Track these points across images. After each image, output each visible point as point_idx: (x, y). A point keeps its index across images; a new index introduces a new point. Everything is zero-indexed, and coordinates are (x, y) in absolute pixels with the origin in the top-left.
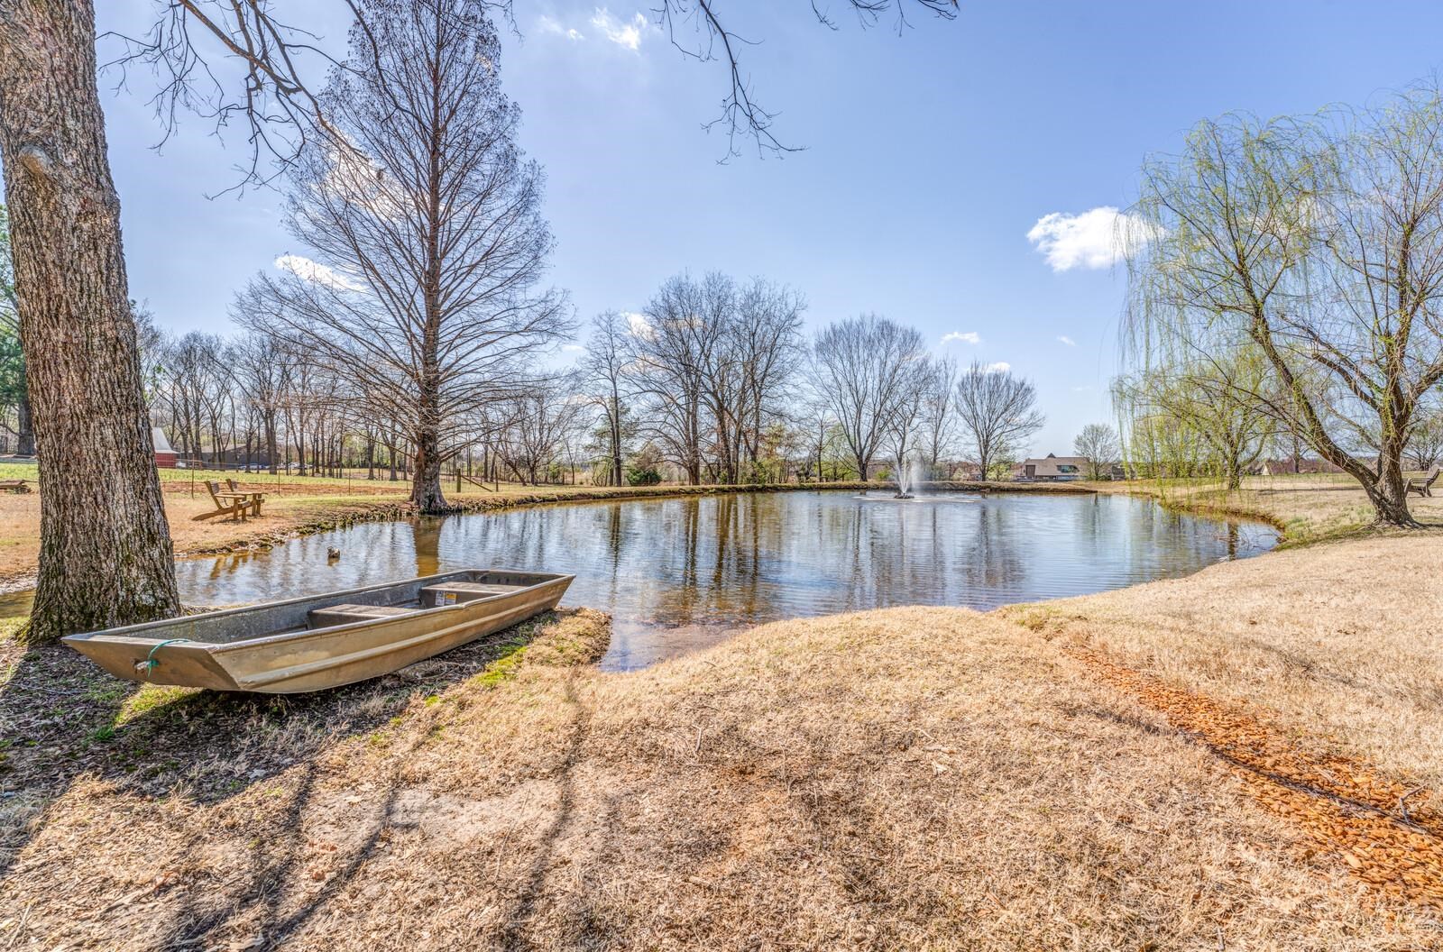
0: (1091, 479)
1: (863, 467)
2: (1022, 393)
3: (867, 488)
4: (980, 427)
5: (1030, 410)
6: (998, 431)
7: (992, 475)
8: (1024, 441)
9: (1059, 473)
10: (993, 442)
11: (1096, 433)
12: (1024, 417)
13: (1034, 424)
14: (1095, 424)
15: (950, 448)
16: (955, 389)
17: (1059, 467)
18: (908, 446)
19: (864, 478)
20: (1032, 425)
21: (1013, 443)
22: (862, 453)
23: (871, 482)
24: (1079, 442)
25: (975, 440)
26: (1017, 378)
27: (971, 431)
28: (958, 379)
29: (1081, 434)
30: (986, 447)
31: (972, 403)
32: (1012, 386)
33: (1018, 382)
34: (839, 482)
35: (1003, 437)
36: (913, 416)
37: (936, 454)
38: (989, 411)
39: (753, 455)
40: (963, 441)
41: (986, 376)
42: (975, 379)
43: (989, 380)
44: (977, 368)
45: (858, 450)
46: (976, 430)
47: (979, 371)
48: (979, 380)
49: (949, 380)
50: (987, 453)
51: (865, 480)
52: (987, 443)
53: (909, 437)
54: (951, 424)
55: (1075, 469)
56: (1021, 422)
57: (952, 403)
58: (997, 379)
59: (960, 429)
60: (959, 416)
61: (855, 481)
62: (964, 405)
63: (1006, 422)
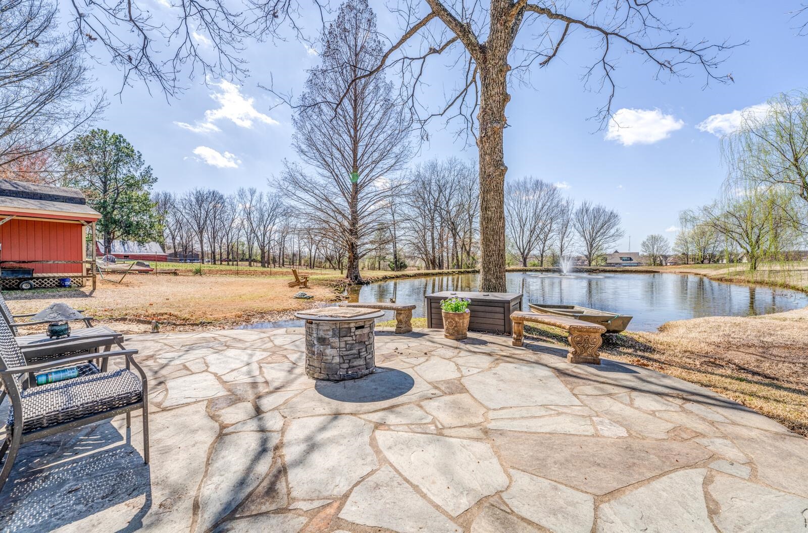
1: (525, 260)
2: (611, 219)
3: (526, 271)
4: (588, 237)
5: (616, 228)
7: (593, 263)
8: (613, 244)
9: (621, 261)
10: (594, 245)
11: (657, 239)
12: (612, 231)
13: (618, 235)
14: (655, 235)
15: (570, 249)
16: (572, 216)
17: (621, 258)
18: (546, 248)
19: (525, 265)
21: (605, 246)
22: (524, 252)
23: (528, 268)
24: (644, 244)
25: (585, 243)
26: (608, 209)
27: (583, 239)
28: (574, 211)
29: (645, 240)
31: (582, 224)
32: (606, 215)
33: (610, 212)
35: (601, 243)
36: (549, 231)
37: (561, 252)
38: (593, 228)
39: (468, 253)
40: (577, 245)
41: (591, 209)
42: (584, 210)
43: (593, 210)
44: (585, 204)
45: (522, 250)
46: (585, 238)
47: (587, 205)
48: (587, 211)
49: (570, 211)
50: (591, 251)
51: (526, 266)
52: (591, 246)
53: (548, 243)
54: (571, 235)
55: (631, 259)
56: (611, 234)
57: (571, 223)
58: (598, 210)
59: (576, 238)
60: (575, 230)
61: (521, 267)
62: (578, 225)
63: (602, 233)
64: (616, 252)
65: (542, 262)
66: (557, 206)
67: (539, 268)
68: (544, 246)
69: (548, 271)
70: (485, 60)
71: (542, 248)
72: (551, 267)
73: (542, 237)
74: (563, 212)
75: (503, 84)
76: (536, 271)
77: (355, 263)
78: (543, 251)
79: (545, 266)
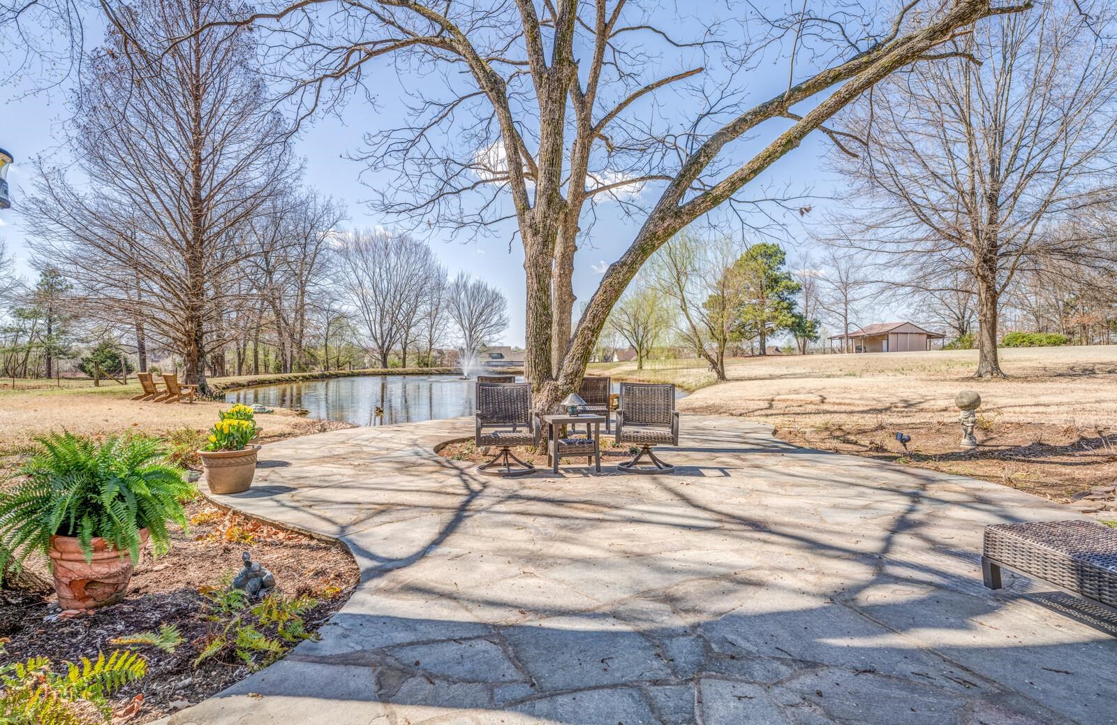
1: (385, 356)
3: (386, 374)
4: (466, 324)
10: (475, 337)
12: (495, 318)
13: (502, 324)
17: (490, 355)
18: (410, 339)
19: (385, 365)
22: (383, 344)
23: (388, 369)
30: (470, 341)
37: (431, 345)
38: (472, 313)
41: (470, 284)
42: (460, 286)
43: (473, 287)
45: (380, 342)
46: (463, 326)
48: (464, 287)
50: (471, 345)
51: (386, 367)
52: (471, 337)
54: (443, 321)
55: (502, 356)
56: (493, 323)
57: (443, 304)
58: (478, 287)
59: (450, 324)
60: (449, 314)
61: (380, 369)
62: (452, 307)
65: (404, 360)
67: (401, 369)
68: (407, 337)
69: (411, 373)
71: (403, 338)
72: (417, 368)
76: (398, 374)
77: (200, 364)
78: (406, 345)
79: (408, 366)
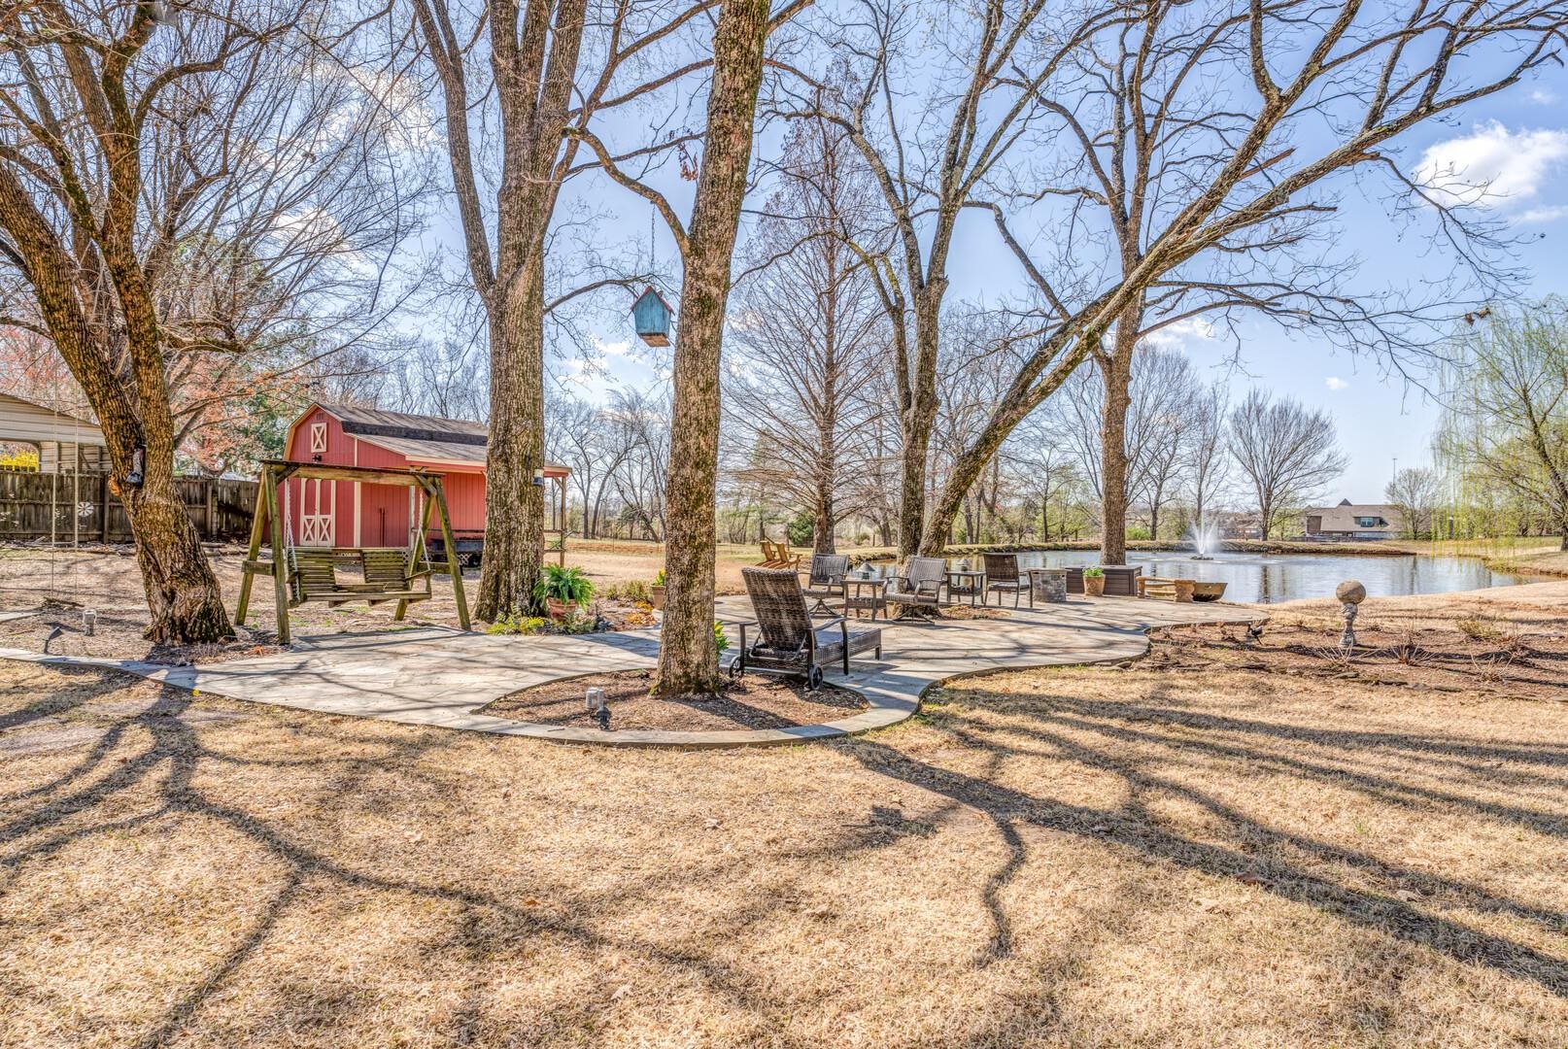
0: (1408, 539)
2: (1315, 431)
4: (1260, 472)
5: (1326, 451)
6: (1285, 477)
7: (1274, 532)
9: (1358, 528)
10: (1276, 491)
11: (1414, 479)
12: (1319, 459)
13: (1332, 468)
14: (1414, 468)
15: (1219, 498)
16: (1226, 424)
17: (1358, 519)
18: (1164, 497)
20: (1328, 470)
21: (1303, 492)
24: (1392, 490)
25: (1254, 486)
26: (1309, 411)
27: (1248, 477)
28: (1231, 410)
29: (1395, 480)
30: (1268, 498)
31: (1249, 442)
32: (1304, 422)
33: (1311, 417)
34: (1071, 541)
35: (1291, 486)
36: (1172, 457)
37: (1200, 505)
38: (1272, 451)
39: (991, 509)
40: (1236, 490)
41: (1269, 409)
42: (1253, 411)
43: (1273, 412)
44: (1256, 396)
46: (1255, 475)
47: (1259, 401)
48: (1259, 412)
49: (1219, 412)
50: (1269, 505)
52: (1269, 493)
53: (1167, 485)
54: (1222, 468)
55: (1382, 522)
56: (1315, 466)
57: (1222, 441)
58: (1283, 412)
59: (1233, 474)
60: (1232, 457)
62: (1238, 444)
63: (1296, 464)
64: (1345, 503)
65: (1154, 532)
66: (1189, 402)
67: (1147, 543)
68: (1159, 494)
69: (1167, 548)
70: (1111, 371)
71: (1153, 496)
72: (1175, 541)
73: (1154, 472)
74: (1203, 418)
75: (1126, 391)
76: (1143, 549)
78: (1157, 504)
79: (1162, 538)
